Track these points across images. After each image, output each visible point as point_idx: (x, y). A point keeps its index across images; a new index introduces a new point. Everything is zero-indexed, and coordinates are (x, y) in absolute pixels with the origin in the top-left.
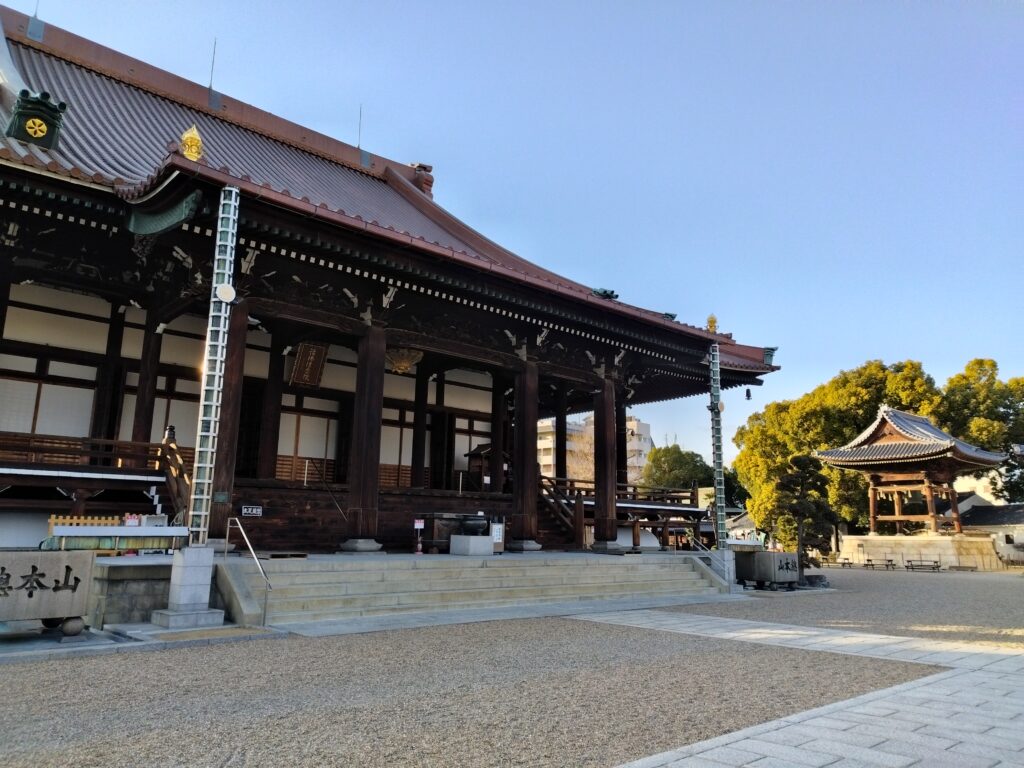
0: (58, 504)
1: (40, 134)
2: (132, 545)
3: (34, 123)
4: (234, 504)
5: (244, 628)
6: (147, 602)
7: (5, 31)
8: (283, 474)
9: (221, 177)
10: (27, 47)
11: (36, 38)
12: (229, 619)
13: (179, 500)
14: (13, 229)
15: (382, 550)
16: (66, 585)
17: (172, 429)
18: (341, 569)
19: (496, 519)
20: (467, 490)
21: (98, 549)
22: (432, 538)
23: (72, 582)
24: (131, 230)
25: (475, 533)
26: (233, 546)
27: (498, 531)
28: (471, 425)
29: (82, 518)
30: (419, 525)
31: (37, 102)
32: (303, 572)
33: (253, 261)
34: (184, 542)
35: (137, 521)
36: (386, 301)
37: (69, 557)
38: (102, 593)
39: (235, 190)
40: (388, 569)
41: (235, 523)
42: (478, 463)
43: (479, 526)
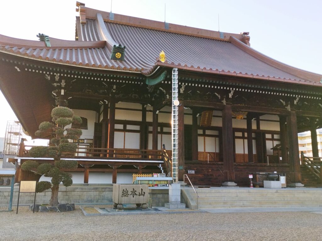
0: (135, 170)
1: (120, 57)
2: (157, 183)
3: (118, 54)
4: (185, 170)
5: (192, 209)
6: (163, 200)
7: (104, 19)
8: (201, 158)
9: (172, 66)
10: (110, 23)
11: (112, 19)
12: (187, 207)
13: (168, 169)
14: (115, 87)
15: (237, 186)
16: (142, 194)
17: (164, 145)
18: (222, 192)
19: (282, 174)
20: (271, 163)
21: (148, 184)
22: (256, 182)
23: (143, 193)
24: (147, 84)
25: (273, 180)
26: (186, 184)
27: (283, 179)
28: (273, 136)
29: (142, 174)
30: (251, 177)
31: (118, 48)
32: (209, 192)
33: (184, 89)
34: (171, 182)
35: (157, 175)
36: (230, 96)
37: (142, 186)
38: (150, 197)
39: (176, 69)
40: (239, 193)
41: (186, 176)
42: (277, 152)
43: (275, 177)
